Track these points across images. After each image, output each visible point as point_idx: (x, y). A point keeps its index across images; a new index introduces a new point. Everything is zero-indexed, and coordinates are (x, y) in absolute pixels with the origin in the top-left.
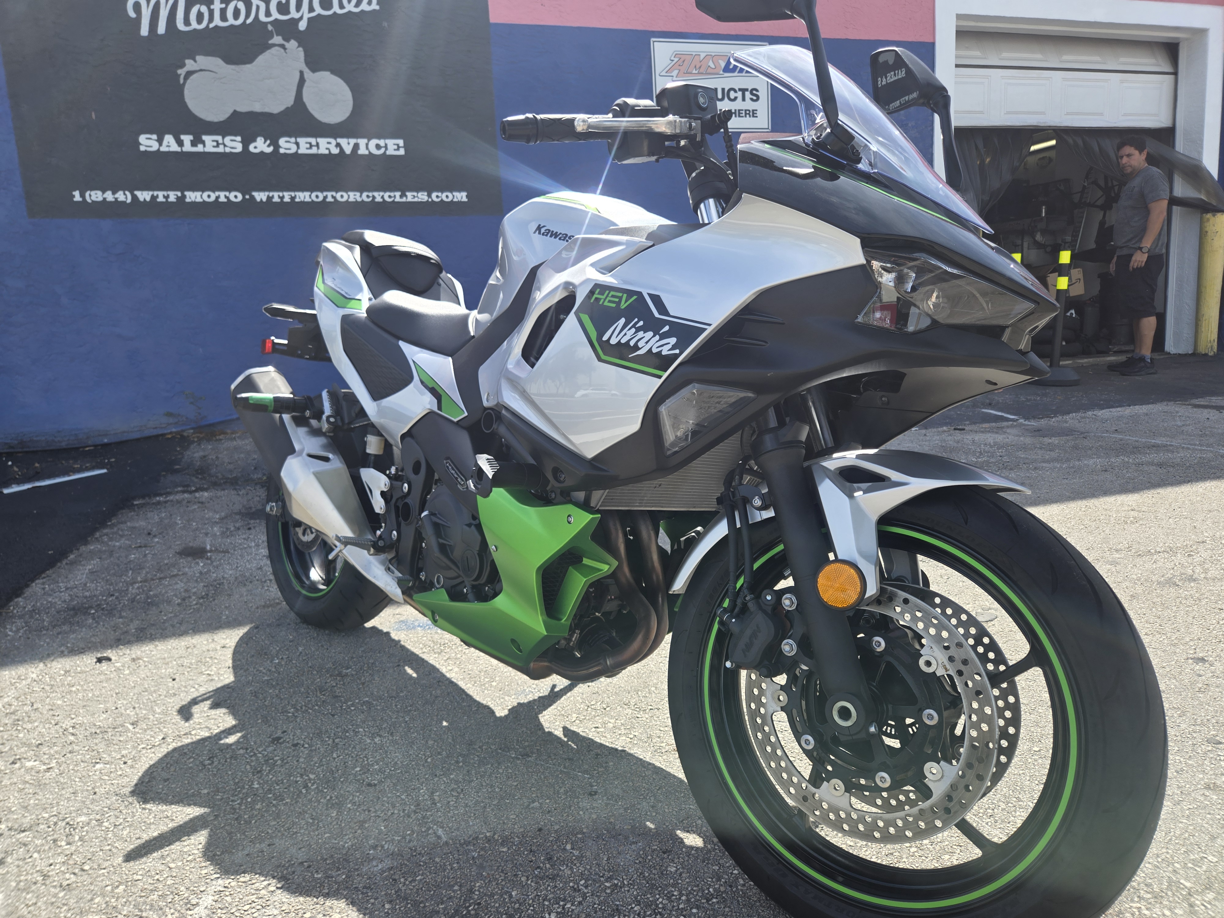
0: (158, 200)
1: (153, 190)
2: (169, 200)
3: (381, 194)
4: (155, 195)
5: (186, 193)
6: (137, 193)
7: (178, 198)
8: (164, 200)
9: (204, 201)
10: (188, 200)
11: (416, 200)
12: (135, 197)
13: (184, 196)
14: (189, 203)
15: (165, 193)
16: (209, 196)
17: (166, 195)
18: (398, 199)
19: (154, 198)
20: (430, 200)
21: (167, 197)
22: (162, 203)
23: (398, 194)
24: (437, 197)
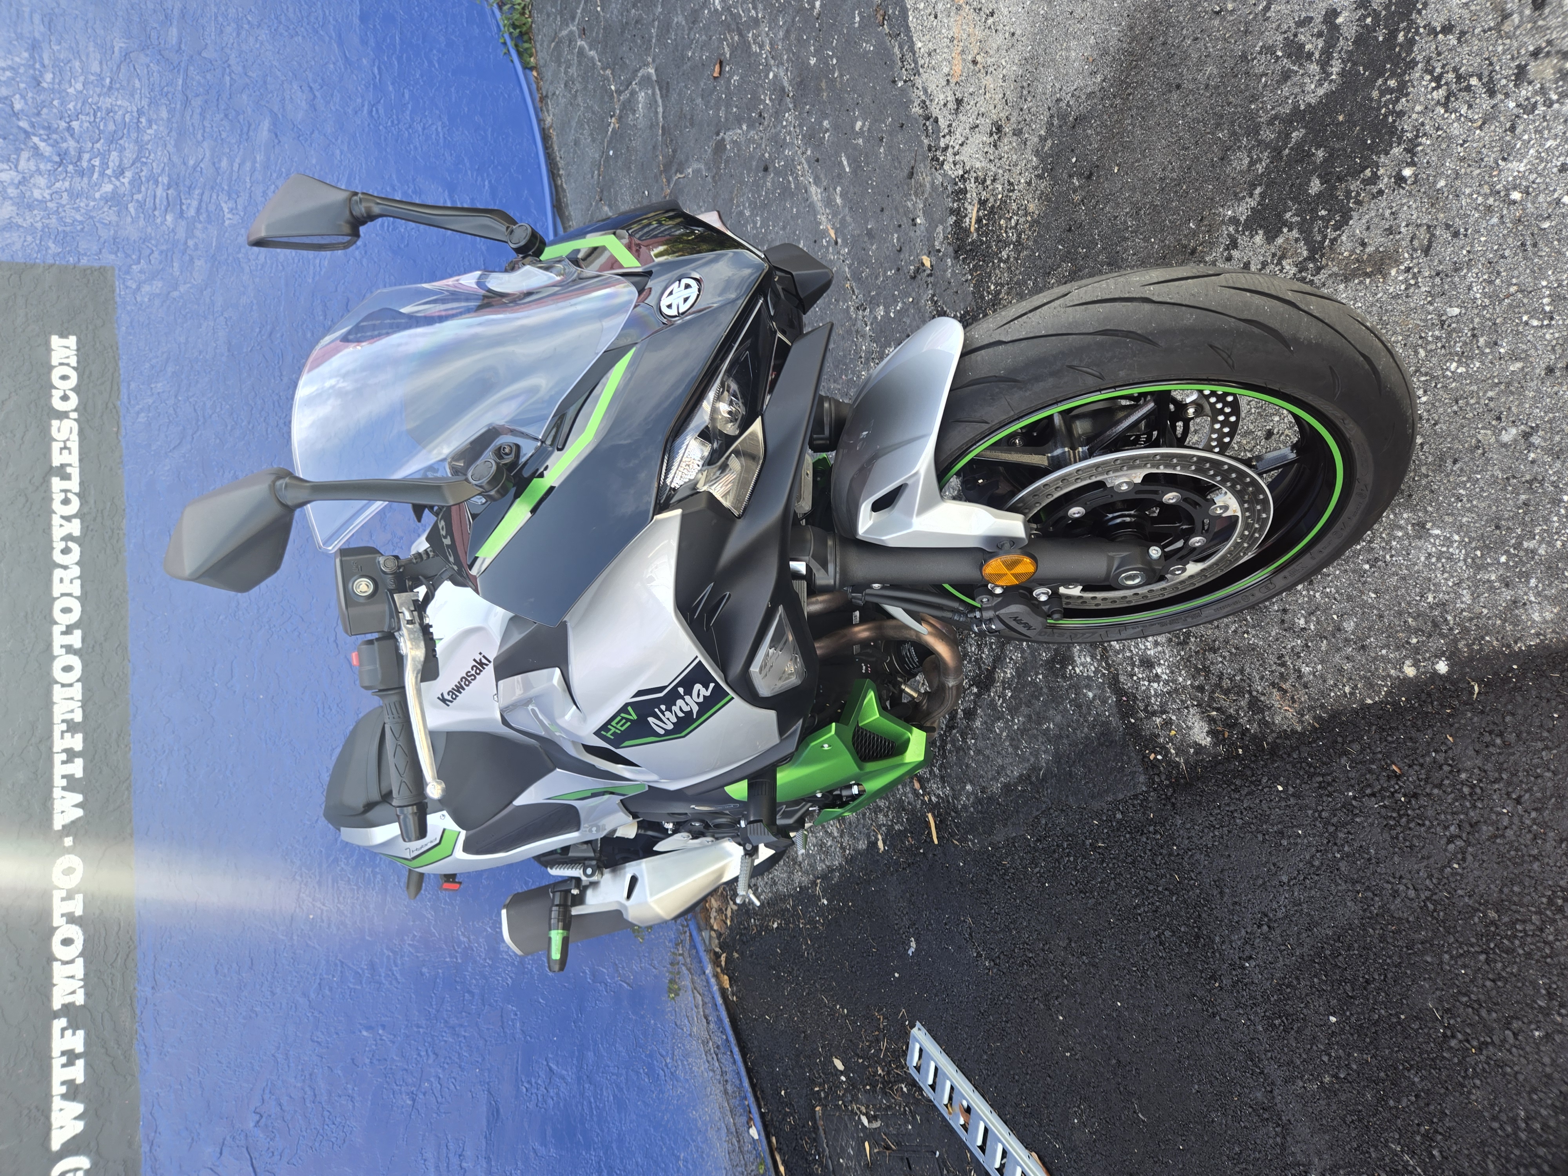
0: (80, 1079)
1: (48, 1097)
2: (80, 1048)
3: (56, 520)
4: (64, 1089)
5: (56, 1005)
6: (56, 1143)
7: (74, 1026)
8: (80, 1063)
9: (81, 955)
10: (79, 999)
11: (74, 445)
12: (71, 1148)
13: (68, 1010)
14: (87, 994)
15: (57, 1062)
16: (67, 942)
17: (64, 1060)
18: (74, 485)
19: (73, 1092)
20: (74, 415)
21: (71, 1057)
22: (88, 1067)
23: (57, 484)
24: (65, 398)
